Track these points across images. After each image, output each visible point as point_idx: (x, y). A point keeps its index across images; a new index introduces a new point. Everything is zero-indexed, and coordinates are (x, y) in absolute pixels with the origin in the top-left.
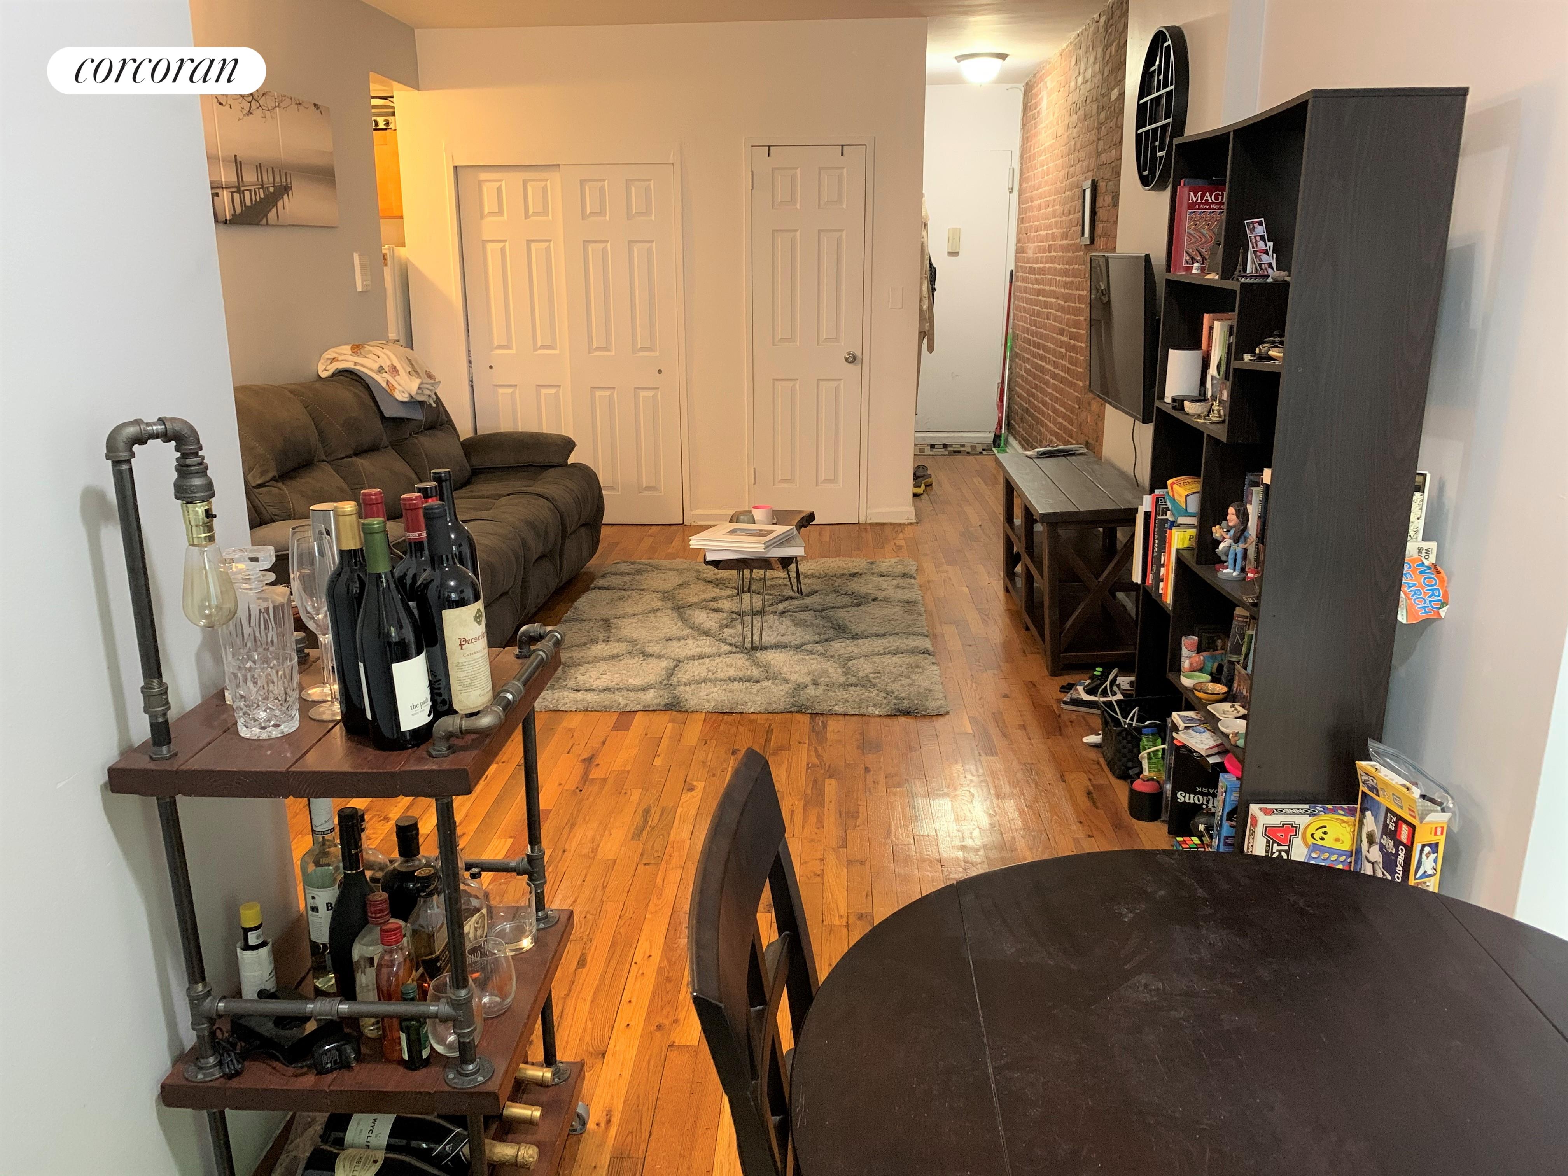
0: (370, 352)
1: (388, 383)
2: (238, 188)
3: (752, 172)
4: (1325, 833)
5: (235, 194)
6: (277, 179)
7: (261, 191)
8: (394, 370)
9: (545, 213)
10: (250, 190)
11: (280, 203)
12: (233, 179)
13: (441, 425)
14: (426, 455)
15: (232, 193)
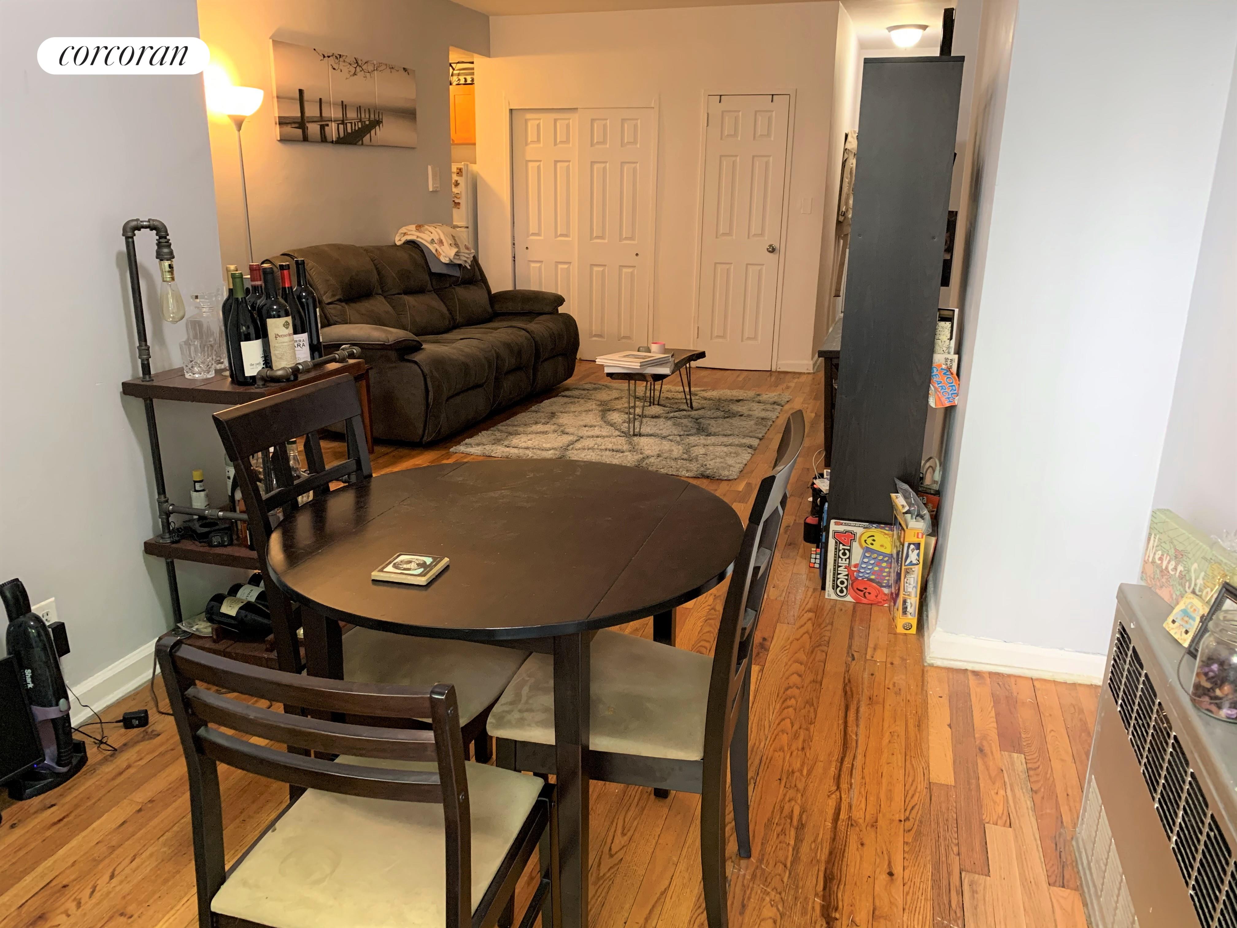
0: (427, 230)
1: (436, 250)
2: (343, 121)
3: (708, 114)
4: (874, 540)
5: (340, 125)
6: (372, 116)
7: (360, 124)
8: (441, 242)
9: (567, 141)
10: (351, 123)
11: (373, 132)
12: (340, 115)
13: (475, 282)
14: (458, 299)
15: (338, 124)
